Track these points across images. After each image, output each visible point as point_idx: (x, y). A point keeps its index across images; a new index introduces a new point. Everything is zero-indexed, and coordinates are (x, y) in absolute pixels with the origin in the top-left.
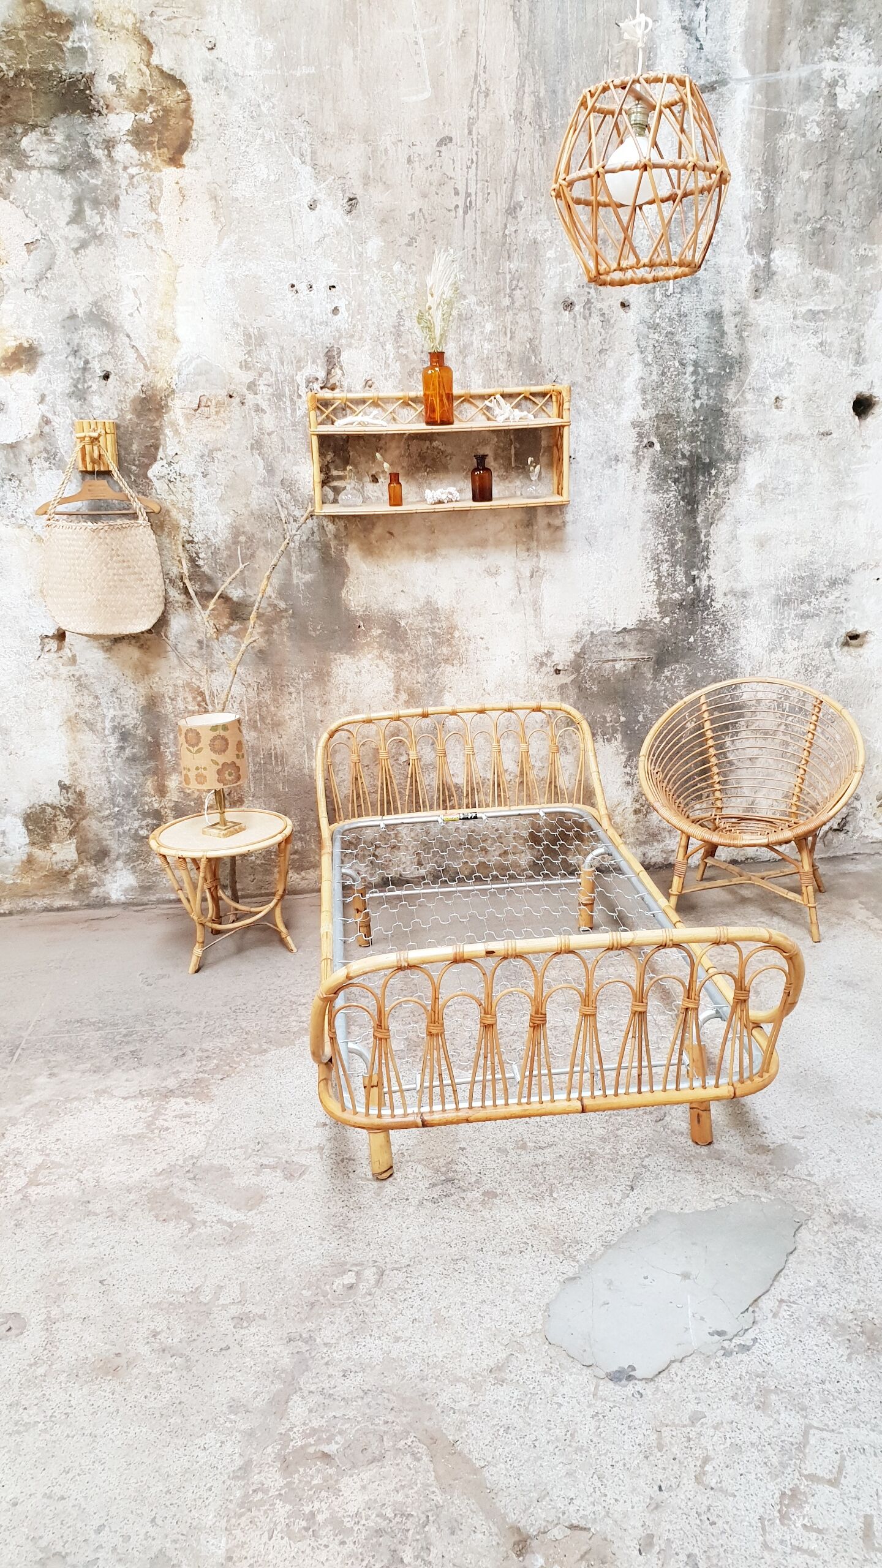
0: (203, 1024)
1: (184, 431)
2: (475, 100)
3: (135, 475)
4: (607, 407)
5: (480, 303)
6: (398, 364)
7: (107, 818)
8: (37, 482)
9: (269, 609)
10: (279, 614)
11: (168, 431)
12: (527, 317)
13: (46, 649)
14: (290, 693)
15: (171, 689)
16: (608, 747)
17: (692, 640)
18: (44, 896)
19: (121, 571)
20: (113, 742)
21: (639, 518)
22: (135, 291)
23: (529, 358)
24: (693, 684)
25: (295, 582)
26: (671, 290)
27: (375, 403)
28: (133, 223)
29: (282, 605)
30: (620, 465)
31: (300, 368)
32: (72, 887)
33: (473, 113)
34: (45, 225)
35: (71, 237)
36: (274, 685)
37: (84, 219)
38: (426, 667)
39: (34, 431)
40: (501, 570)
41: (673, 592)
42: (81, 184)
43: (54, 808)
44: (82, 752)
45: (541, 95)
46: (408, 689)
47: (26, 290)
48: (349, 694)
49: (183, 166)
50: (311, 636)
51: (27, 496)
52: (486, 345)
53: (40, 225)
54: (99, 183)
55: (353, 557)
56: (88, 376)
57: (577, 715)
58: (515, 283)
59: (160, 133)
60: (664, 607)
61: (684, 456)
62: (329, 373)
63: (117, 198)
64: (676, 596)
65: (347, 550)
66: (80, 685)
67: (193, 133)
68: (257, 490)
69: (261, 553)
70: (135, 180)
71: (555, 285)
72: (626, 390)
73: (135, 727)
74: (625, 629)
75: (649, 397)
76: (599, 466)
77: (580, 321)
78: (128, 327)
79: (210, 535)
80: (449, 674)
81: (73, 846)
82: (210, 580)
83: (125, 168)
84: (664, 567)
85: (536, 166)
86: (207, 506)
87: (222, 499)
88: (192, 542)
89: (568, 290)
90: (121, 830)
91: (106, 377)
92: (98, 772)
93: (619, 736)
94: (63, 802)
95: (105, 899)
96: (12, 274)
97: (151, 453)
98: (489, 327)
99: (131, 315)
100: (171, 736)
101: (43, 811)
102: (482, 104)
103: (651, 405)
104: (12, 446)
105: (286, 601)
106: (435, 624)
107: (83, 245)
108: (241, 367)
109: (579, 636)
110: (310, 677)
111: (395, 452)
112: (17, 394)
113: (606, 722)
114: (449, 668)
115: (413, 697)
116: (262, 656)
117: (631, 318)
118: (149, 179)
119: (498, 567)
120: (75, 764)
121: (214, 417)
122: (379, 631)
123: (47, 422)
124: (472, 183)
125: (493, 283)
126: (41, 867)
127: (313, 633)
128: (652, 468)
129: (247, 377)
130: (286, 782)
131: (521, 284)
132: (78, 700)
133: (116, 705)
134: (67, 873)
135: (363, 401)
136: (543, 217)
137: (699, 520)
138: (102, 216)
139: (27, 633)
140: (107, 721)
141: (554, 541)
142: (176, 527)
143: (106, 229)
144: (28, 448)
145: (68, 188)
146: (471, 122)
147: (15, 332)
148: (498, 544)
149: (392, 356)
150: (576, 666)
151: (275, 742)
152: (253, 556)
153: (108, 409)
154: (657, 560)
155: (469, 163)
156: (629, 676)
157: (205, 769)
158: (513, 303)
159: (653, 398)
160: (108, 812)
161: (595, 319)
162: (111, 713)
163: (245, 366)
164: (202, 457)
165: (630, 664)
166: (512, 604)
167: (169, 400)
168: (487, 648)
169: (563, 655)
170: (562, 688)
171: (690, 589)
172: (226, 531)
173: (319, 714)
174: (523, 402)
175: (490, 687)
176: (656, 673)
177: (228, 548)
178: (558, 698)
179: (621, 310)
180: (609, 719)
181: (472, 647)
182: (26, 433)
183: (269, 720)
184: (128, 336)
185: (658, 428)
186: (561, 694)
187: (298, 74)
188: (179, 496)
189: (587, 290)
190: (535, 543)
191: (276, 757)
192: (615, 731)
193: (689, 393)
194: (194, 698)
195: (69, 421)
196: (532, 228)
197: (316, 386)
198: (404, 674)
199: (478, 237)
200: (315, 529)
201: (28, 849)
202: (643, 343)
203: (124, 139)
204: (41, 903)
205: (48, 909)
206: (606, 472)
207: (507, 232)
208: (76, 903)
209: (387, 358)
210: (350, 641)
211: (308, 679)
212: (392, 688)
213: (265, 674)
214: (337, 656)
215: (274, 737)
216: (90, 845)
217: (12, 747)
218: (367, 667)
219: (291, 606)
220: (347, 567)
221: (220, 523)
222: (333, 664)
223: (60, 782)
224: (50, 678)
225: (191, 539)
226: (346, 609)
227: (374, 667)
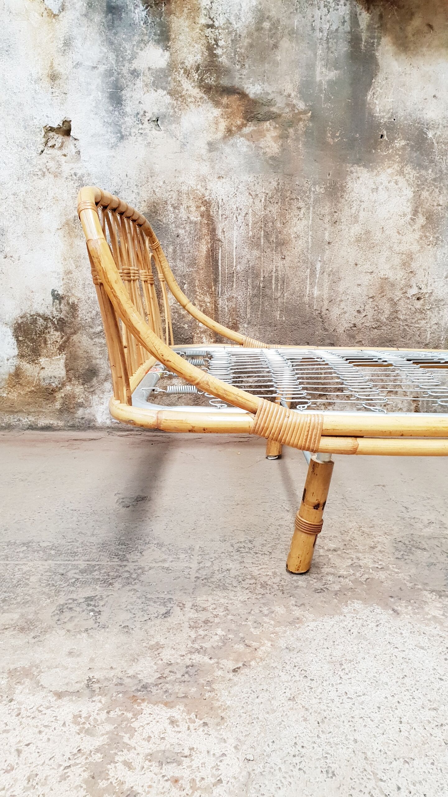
9: (287, 110)
10: (297, 117)
13: (50, 144)
14: (299, 208)
15: (175, 195)
18: (29, 413)
25: (318, 79)
29: (301, 106)
32: (58, 405)
36: (283, 198)
43: (46, 319)
44: (77, 262)
46: (428, 211)
48: (362, 214)
50: (328, 144)
55: (385, 53)
65: (379, 44)
69: (285, 44)
79: (232, 19)
81: (63, 361)
82: (227, 72)
88: (212, 26)
94: (55, 313)
95: (90, 421)
100: (171, 249)
101: (34, 321)
105: (305, 101)
110: (322, 191)
116: (275, 163)
120: (70, 272)
122: (403, 143)
126: (28, 383)
127: (330, 140)
130: (286, 310)
134: (54, 390)
139: (31, 123)
151: (278, 264)
152: (275, 46)
172: (250, 15)
173: (327, 234)
177: (250, 35)
183: (273, 238)
191: (277, 280)
194: (198, 207)
198: (425, 194)
200: (347, 18)
201: (16, 362)
204: (26, 420)
208: (61, 424)
210: (370, 151)
211: (320, 193)
212: (409, 210)
213: (275, 184)
214: (356, 168)
215: (277, 258)
216: (79, 362)
217: (7, 249)
218: (386, 183)
219: (312, 108)
220: (377, 65)
221: (244, 5)
222: (348, 178)
223: (53, 291)
224: (51, 176)
225: (211, 23)
226: (370, 113)
227: (392, 184)
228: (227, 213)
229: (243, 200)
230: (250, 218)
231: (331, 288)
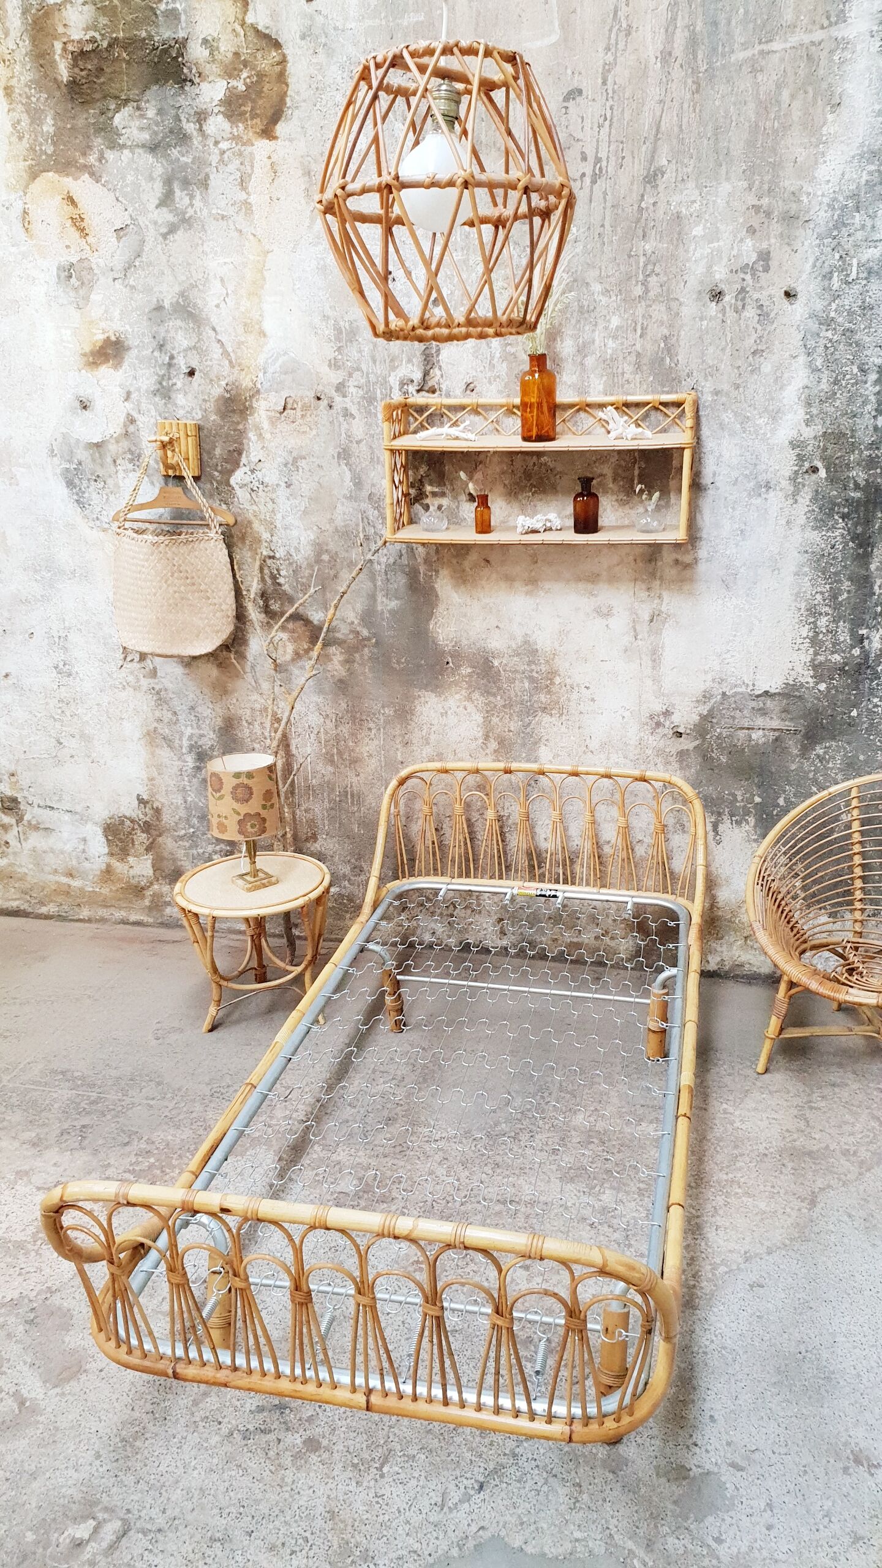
0: (171, 1105)
1: (268, 436)
2: (613, 41)
3: (217, 482)
4: (760, 421)
5: (606, 292)
6: (505, 365)
7: (181, 838)
8: (121, 484)
9: (351, 636)
10: (362, 643)
11: (252, 435)
12: (663, 309)
13: (129, 659)
14: (370, 729)
15: (248, 712)
16: (737, 830)
17: (854, 713)
18: (120, 908)
19: (182, 588)
20: (190, 761)
21: (793, 560)
22: (222, 280)
23: (663, 359)
24: (852, 768)
25: (379, 608)
26: (854, 275)
27: (476, 410)
28: (222, 204)
29: (365, 633)
30: (772, 494)
31: (394, 368)
32: (147, 902)
33: (610, 58)
34: (135, 209)
35: (160, 222)
36: (354, 718)
37: (173, 200)
38: (520, 714)
39: (119, 431)
40: (614, 611)
41: (833, 653)
42: (172, 162)
43: (132, 821)
44: (160, 768)
45: (698, 28)
46: (499, 737)
47: (114, 279)
48: (433, 737)
49: (275, 138)
50: (394, 669)
51: (112, 498)
52: (611, 343)
53: (130, 209)
54: (190, 160)
55: (444, 585)
56: (173, 372)
57: (689, 791)
58: (650, 267)
59: (254, 101)
60: (819, 670)
61: (857, 487)
62: (426, 374)
63: (207, 177)
64: (837, 658)
65: (437, 577)
66: (160, 699)
67: (288, 100)
68: (343, 504)
70: (226, 156)
71: (700, 269)
72: (785, 401)
73: (212, 748)
74: (766, 692)
75: (815, 411)
76: (745, 494)
77: (731, 314)
78: (214, 320)
79: (292, 551)
80: (547, 724)
81: (150, 861)
82: (291, 599)
83: (216, 143)
84: (823, 622)
85: (685, 120)
86: (290, 519)
87: (305, 512)
88: (273, 557)
89: (717, 276)
90: (195, 852)
91: (192, 373)
92: (175, 789)
93: (752, 820)
94: (141, 816)
96: (101, 262)
97: (234, 459)
98: (615, 321)
99: (217, 306)
101: (122, 823)
102: (621, 46)
103: (817, 421)
104: (98, 445)
105: (369, 628)
106: (533, 667)
107: (172, 229)
108: (330, 366)
109: (706, 696)
110: (392, 713)
111: (495, 468)
112: (104, 391)
113: (736, 800)
114: (546, 719)
115: (504, 747)
116: (342, 686)
117: (798, 310)
118: (240, 154)
119: (610, 608)
120: (152, 779)
121: (300, 421)
122: (469, 670)
123: (132, 421)
124: (604, 146)
125: (622, 267)
126: (119, 880)
127: (396, 666)
128: (814, 500)
129: (335, 377)
130: (363, 825)
131: (657, 269)
132: (158, 714)
133: (194, 723)
134: (143, 889)
135: (463, 408)
136: (691, 184)
137: (873, 567)
138: (192, 197)
139: (110, 640)
140: (185, 739)
141: (682, 581)
142: (259, 541)
143: (195, 212)
144: (113, 448)
145: (159, 167)
146: (607, 69)
147: (103, 325)
148: (613, 579)
149: (498, 355)
150: (702, 729)
151: (353, 780)
152: (335, 576)
153: (193, 409)
154: (813, 612)
155: (601, 120)
156: (769, 749)
157: (226, 817)
158: (647, 291)
159: (821, 412)
160: (183, 832)
161: (750, 313)
162: (189, 731)
163: (334, 365)
164: (286, 465)
165: (772, 736)
166: (626, 651)
167: (254, 400)
168: (593, 700)
169: (686, 716)
170: (682, 755)
171: (856, 652)
172: (309, 548)
173: (399, 754)
174: (653, 413)
175: (594, 745)
176: (805, 750)
177: (310, 566)
178: (677, 766)
179: (785, 301)
180: (739, 798)
181: (574, 696)
182: (112, 432)
183: (346, 756)
184: (214, 329)
185: (825, 449)
186: (681, 761)
187: (405, 23)
188: (262, 507)
189: (742, 276)
190: (658, 582)
191: (352, 796)
192: (747, 813)
193: (869, 407)
195: (153, 421)
196: (675, 199)
197: (412, 389)
198: (495, 720)
199: (608, 212)
200: (404, 551)
201: (107, 859)
202: (811, 343)
203: (216, 110)
204: (120, 914)
205: (124, 922)
206: (753, 501)
207: (643, 205)
208: (151, 920)
209: (492, 358)
210: (437, 678)
211: (389, 716)
212: (480, 734)
213: (344, 705)
214: (422, 693)
215: (351, 774)
216: (165, 863)
217: (94, 755)
218: (454, 708)
219: (375, 635)
220: (437, 596)
221: (302, 539)
222: (416, 702)
223: (138, 795)
224: (131, 690)
225: (272, 554)
226: (433, 642)
227: (461, 709)
228: (300, 730)
229: (314, 719)
230: (322, 736)
231: (406, 805)
